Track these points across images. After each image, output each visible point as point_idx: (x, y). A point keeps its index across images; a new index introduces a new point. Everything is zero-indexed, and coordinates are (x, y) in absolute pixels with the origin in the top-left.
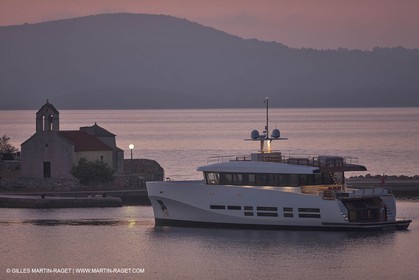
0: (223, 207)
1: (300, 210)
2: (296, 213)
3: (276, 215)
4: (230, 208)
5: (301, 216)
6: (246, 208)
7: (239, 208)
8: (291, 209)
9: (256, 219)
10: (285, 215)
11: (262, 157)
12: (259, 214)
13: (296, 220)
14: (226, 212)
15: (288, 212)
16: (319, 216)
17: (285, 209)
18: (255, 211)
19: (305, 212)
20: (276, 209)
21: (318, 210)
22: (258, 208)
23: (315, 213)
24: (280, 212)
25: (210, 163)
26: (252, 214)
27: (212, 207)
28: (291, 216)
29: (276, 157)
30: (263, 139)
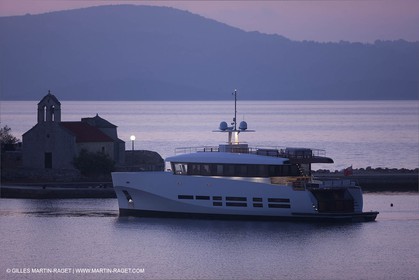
0: (191, 197)
1: (270, 200)
2: (265, 203)
3: (245, 205)
4: (198, 198)
5: (270, 206)
6: (215, 198)
7: (208, 198)
8: (260, 200)
9: (224, 209)
10: (255, 205)
11: (230, 148)
12: (228, 204)
13: (265, 210)
14: (195, 202)
15: (258, 202)
16: (289, 207)
17: (254, 199)
18: (224, 201)
19: (274, 202)
20: (245, 199)
21: (288, 201)
22: (227, 198)
23: (284, 203)
24: (250, 202)
25: (178, 154)
26: (220, 204)
27: (180, 197)
28: (261, 206)
29: (243, 149)
30: (231, 130)
